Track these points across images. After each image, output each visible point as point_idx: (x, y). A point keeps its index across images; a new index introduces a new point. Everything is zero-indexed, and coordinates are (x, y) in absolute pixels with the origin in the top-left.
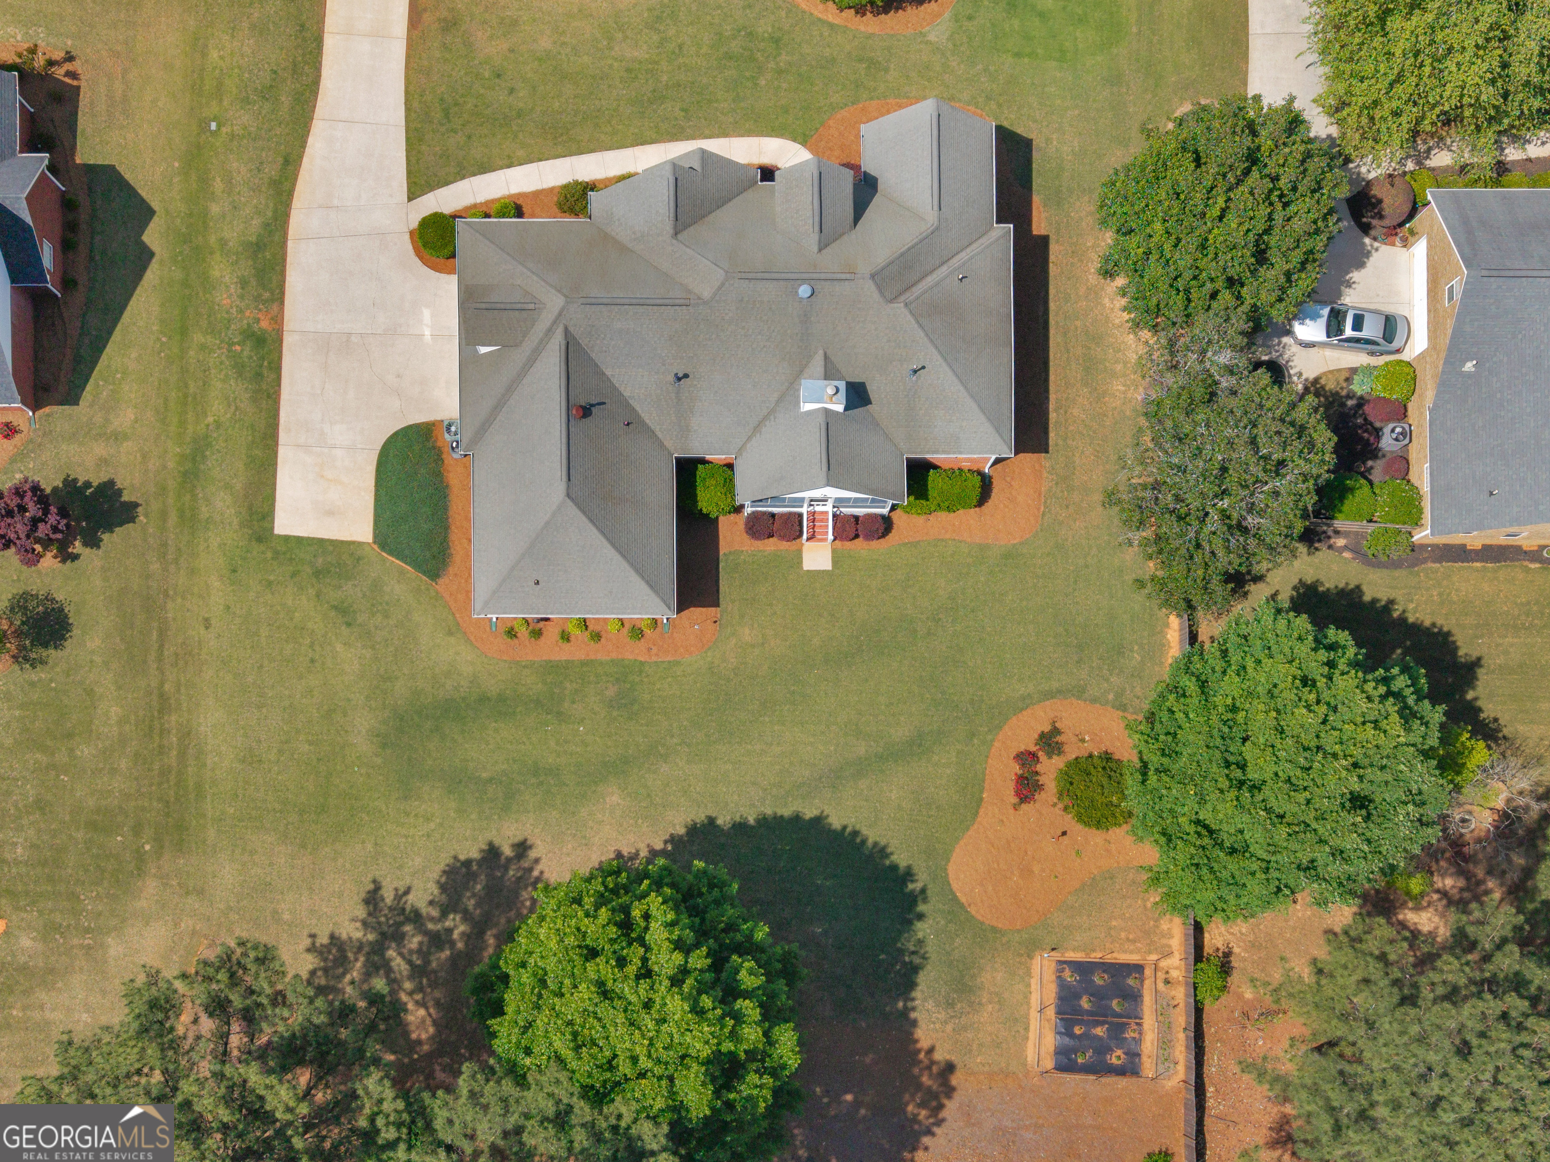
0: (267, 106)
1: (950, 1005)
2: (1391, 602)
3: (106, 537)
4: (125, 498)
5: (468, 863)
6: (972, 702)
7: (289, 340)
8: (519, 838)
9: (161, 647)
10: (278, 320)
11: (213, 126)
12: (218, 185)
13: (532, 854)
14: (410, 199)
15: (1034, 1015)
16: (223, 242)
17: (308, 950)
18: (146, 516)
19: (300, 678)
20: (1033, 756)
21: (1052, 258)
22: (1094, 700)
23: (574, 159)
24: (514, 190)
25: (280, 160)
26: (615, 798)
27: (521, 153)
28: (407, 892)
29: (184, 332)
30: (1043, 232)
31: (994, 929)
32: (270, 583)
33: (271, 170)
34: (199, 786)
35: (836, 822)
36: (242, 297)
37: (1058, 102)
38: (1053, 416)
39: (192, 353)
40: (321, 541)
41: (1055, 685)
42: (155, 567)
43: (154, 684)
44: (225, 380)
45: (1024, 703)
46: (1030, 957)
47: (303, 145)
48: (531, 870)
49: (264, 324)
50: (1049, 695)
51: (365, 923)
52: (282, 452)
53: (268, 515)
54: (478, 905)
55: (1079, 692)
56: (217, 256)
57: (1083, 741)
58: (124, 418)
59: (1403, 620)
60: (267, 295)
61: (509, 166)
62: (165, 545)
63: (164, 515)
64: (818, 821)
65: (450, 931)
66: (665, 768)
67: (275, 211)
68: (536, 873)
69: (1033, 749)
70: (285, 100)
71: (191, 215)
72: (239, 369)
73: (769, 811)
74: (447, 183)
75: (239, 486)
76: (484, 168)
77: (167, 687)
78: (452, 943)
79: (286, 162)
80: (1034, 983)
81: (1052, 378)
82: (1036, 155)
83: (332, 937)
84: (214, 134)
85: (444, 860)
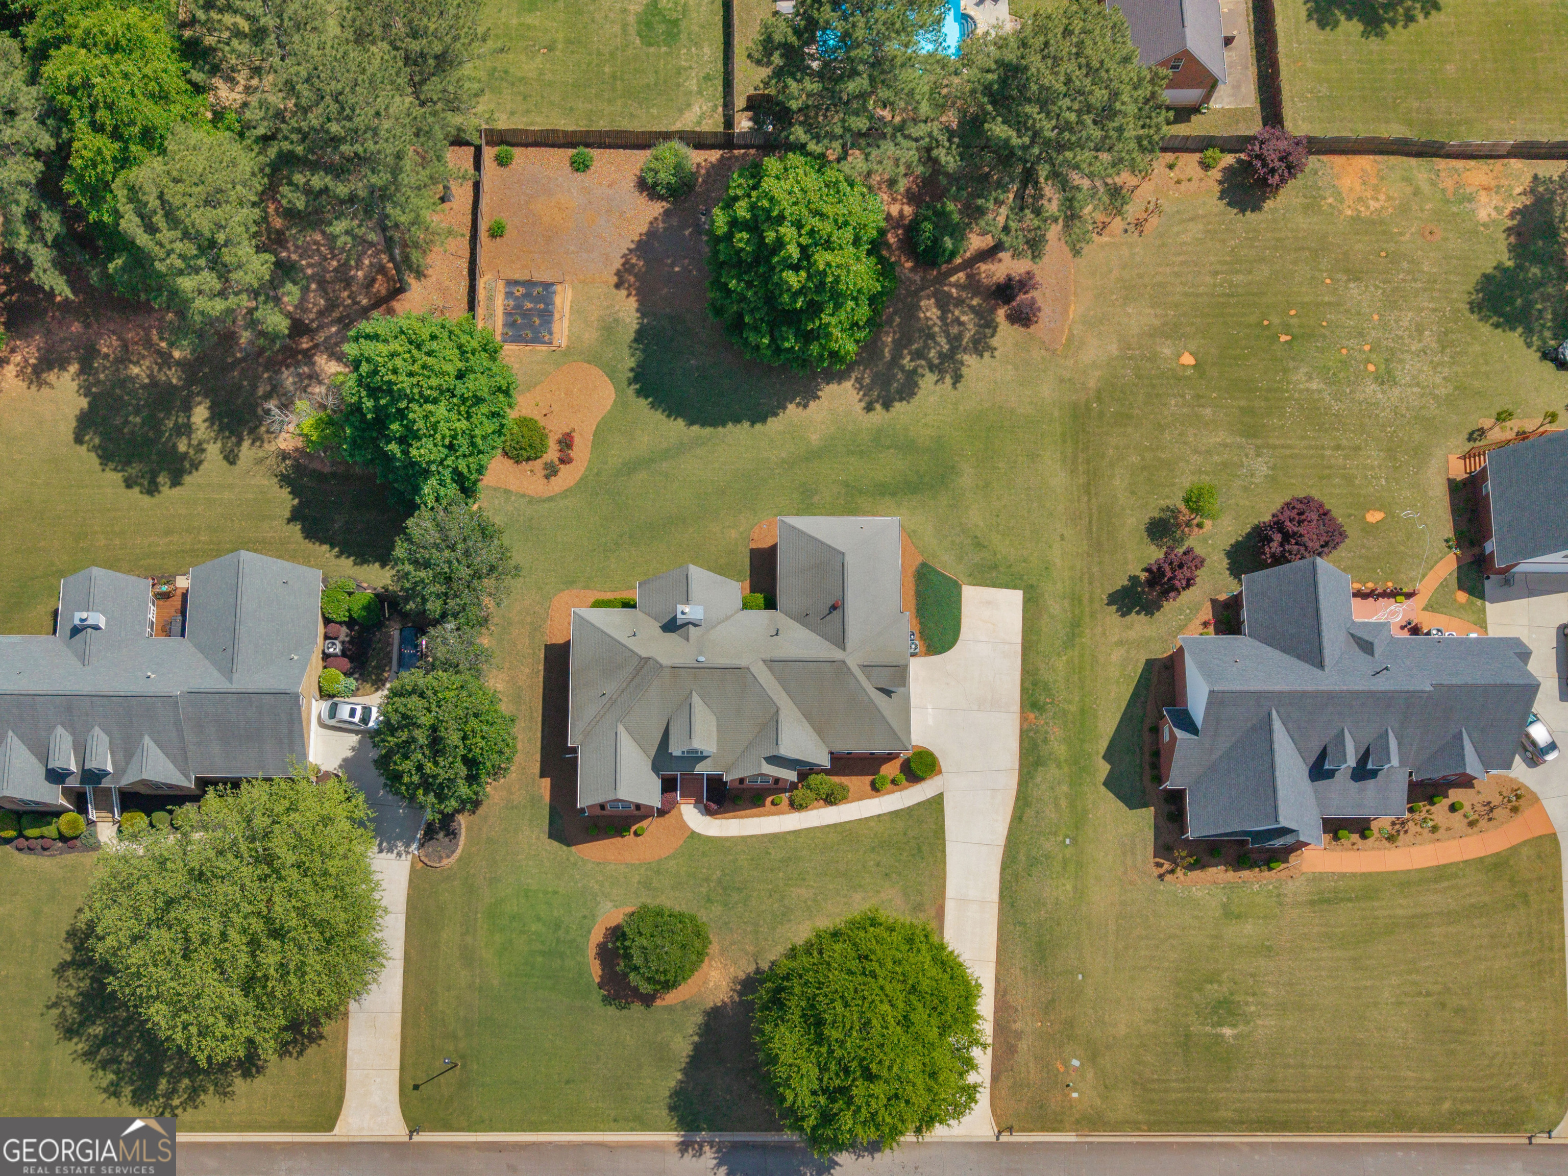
0: (1034, 853)
1: (616, 320)
2: (337, 557)
3: (1126, 583)
4: (1114, 607)
5: (901, 399)
6: (597, 494)
7: (1017, 707)
8: (871, 414)
9: (1090, 522)
10: (1023, 719)
11: (1068, 841)
12: (1063, 803)
13: (863, 404)
14: (942, 794)
15: (567, 315)
16: (1059, 766)
17: (995, 349)
18: (1102, 599)
19: (1005, 506)
20: (562, 461)
21: (538, 765)
22: (523, 496)
23: (838, 821)
24: (876, 801)
25: (1024, 819)
26: (814, 437)
27: (872, 824)
28: (937, 381)
29: (1082, 711)
30: (543, 780)
31: (589, 362)
32: (1024, 561)
33: (1030, 813)
34: (1064, 441)
35: (680, 422)
36: (1047, 732)
37: (530, 863)
38: (541, 667)
39: (1077, 699)
40: (994, 586)
41: (546, 505)
42: (1095, 569)
43: (1094, 501)
44: (1055, 681)
45: (565, 494)
46: (568, 346)
47: (1010, 829)
48: (864, 395)
49: (1032, 716)
50: (550, 499)
51: (962, 363)
52: (1019, 639)
53: (1027, 601)
54: (895, 375)
55: (531, 501)
56: (1062, 759)
57: (531, 471)
58: (1117, 655)
59: (332, 546)
60: (1031, 734)
61: (879, 816)
62: (1090, 583)
63: (1091, 600)
64: (691, 423)
65: (912, 360)
66: (784, 455)
67: (1027, 786)
68: (861, 393)
69: (562, 466)
70: (1022, 857)
71: (1080, 784)
72: (1047, 688)
73: (720, 429)
74: (919, 804)
75: (1045, 617)
76: (895, 814)
77: (1086, 499)
78: (910, 353)
79: (1021, 818)
80: (566, 332)
81: (541, 690)
82: (546, 828)
83: (982, 356)
84: (1067, 836)
85: (915, 401)
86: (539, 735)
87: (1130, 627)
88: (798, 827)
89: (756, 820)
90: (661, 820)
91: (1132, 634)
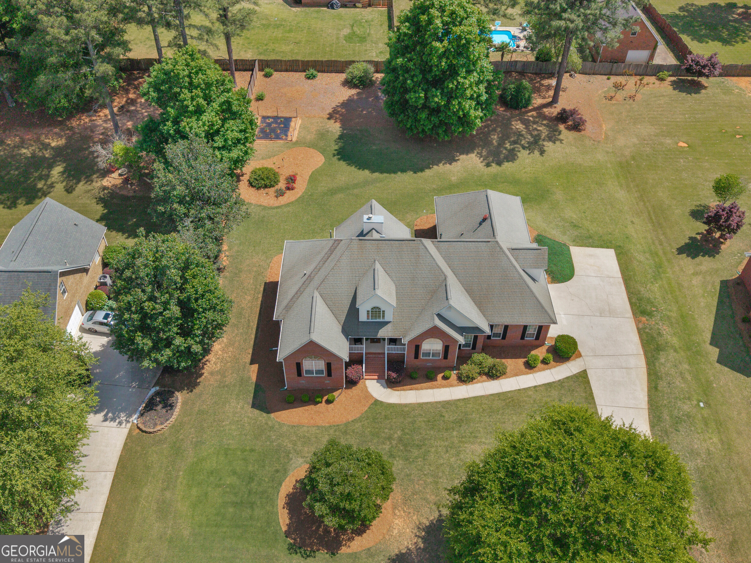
0: (675, 413)
1: (328, 131)
2: (127, 238)
3: (687, 241)
4: (685, 255)
5: (508, 161)
6: (310, 205)
7: (630, 314)
8: (489, 168)
9: (649, 215)
10: (637, 322)
11: (702, 405)
12: (688, 377)
13: (484, 164)
14: (585, 371)
15: (298, 129)
16: (675, 351)
17: (562, 140)
18: (673, 252)
19: (588, 208)
20: (288, 189)
21: (250, 356)
22: (260, 206)
23: (501, 391)
24: (530, 376)
25: (659, 388)
26: (453, 178)
27: (530, 393)
28: (529, 154)
29: (682, 316)
30: (253, 366)
31: (309, 147)
32: (610, 234)
33: (662, 384)
34: (618, 177)
35: (367, 172)
36: (658, 329)
37: (233, 427)
38: (260, 296)
39: (675, 309)
40: (592, 247)
41: (275, 210)
42: (662, 237)
43: (648, 204)
44: (655, 298)
45: (288, 205)
46: (297, 141)
47: (649, 396)
48: (484, 160)
49: (644, 319)
50: (278, 207)
51: (544, 146)
52: (620, 275)
53: (618, 255)
54: (502, 151)
55: (265, 208)
56: (677, 347)
57: (267, 193)
58: (696, 281)
59: (124, 233)
60: (647, 330)
61: (535, 387)
62: (661, 244)
63: (665, 253)
64: (373, 171)
65: (510, 145)
66: (434, 186)
67: (654, 365)
68: (482, 159)
69: (287, 191)
70: (666, 416)
71: (698, 364)
72: (649, 301)
73: (393, 175)
74: (567, 378)
75: (635, 262)
76: (549, 386)
77: (642, 204)
78: (509, 142)
79: (656, 388)
80: (297, 135)
81: (258, 309)
82: (250, 400)
83: (555, 143)
84: (700, 401)
85: (517, 162)
86: (253, 336)
87: (700, 264)
88: (466, 396)
89: (430, 391)
90: (349, 391)
91: (703, 268)
